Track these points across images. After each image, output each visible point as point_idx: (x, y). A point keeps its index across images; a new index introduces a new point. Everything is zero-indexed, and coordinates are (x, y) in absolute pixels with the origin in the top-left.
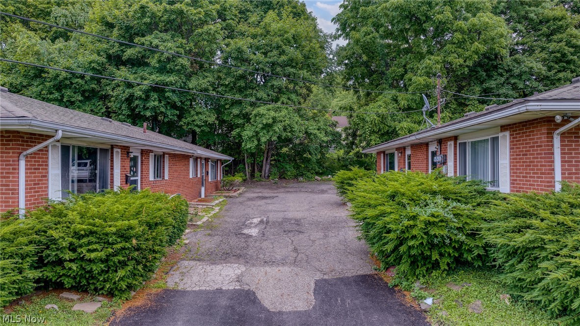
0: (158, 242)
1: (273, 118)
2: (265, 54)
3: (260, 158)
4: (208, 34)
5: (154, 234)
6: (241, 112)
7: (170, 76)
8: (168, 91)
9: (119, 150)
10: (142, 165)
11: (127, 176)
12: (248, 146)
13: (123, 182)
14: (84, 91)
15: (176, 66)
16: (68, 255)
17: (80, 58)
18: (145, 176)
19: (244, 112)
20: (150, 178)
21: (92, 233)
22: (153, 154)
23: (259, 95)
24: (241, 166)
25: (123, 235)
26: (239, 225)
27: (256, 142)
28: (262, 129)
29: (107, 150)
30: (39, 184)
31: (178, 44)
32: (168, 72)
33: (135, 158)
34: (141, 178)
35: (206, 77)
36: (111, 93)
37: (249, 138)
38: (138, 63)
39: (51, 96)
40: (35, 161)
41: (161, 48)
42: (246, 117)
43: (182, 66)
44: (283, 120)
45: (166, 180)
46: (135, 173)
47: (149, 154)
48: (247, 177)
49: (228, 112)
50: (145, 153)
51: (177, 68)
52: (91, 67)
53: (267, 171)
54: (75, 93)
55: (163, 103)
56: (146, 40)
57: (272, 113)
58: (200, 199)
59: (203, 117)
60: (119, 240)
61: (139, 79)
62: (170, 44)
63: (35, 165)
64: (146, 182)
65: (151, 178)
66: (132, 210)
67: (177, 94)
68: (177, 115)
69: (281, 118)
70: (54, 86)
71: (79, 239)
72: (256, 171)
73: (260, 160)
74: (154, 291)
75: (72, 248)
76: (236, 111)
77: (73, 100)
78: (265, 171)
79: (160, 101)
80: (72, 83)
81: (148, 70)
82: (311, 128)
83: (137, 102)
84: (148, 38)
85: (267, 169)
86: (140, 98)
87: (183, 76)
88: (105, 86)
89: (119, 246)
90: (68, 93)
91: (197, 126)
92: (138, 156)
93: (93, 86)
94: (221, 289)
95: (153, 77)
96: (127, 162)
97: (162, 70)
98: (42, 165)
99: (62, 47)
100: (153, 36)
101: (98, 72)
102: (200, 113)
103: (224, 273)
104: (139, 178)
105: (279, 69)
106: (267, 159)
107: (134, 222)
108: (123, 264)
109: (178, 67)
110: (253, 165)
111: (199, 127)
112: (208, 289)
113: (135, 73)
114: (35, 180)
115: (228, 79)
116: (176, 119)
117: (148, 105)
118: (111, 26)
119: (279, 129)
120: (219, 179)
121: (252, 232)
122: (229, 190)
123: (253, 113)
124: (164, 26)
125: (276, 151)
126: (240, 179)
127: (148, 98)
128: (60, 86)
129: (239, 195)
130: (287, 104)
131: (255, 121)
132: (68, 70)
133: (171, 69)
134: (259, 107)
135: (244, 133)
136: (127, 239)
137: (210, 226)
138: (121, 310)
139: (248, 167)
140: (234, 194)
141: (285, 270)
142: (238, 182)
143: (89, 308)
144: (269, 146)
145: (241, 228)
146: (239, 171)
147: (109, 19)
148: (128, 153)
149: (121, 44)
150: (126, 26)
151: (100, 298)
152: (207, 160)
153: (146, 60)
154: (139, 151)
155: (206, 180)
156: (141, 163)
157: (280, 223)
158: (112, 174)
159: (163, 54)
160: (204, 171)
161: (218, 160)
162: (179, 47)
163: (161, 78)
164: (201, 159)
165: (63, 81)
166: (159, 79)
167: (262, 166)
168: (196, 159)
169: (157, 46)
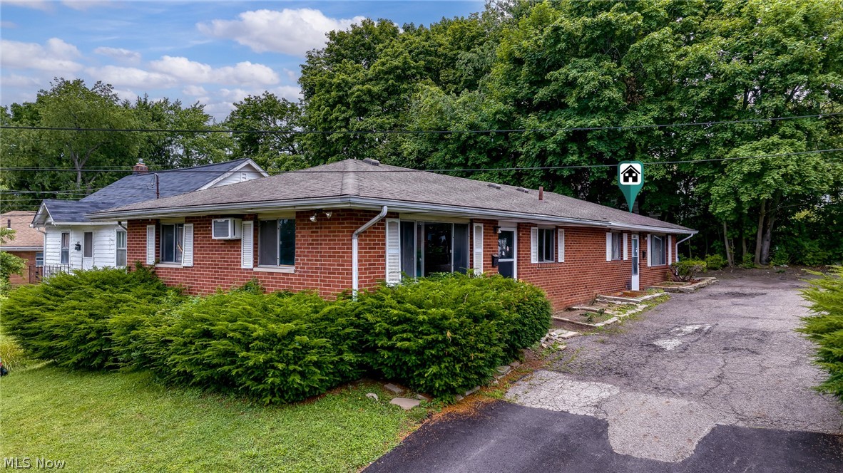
0: (483, 337)
1: (762, 163)
2: (748, 59)
3: (750, 230)
4: (650, 47)
5: (477, 328)
6: (708, 157)
7: (594, 117)
8: (591, 138)
9: (481, 225)
10: (518, 243)
11: (493, 258)
12: (719, 210)
13: (487, 264)
14: (491, 149)
15: (601, 101)
17: (485, 111)
18: (524, 257)
19: (712, 156)
20: (532, 259)
22: (537, 228)
23: (738, 127)
24: (716, 244)
25: (438, 325)
26: (658, 332)
27: (733, 204)
28: (744, 181)
29: (464, 226)
30: (374, 264)
31: (604, 70)
32: (592, 112)
33: (508, 234)
34: (518, 260)
35: (650, 111)
36: (521, 150)
37: (721, 198)
38: (553, 105)
39: (455, 161)
40: (370, 240)
41: (580, 80)
42: (719, 166)
43: (611, 100)
44: (783, 163)
45: (561, 263)
46: (509, 255)
47: (530, 229)
48: (729, 259)
50: (524, 227)
51: (602, 104)
52: (497, 120)
53: (765, 252)
54: (480, 153)
55: (585, 156)
56: (560, 74)
57: (761, 154)
58: (629, 292)
60: (432, 331)
61: (553, 127)
62: (592, 73)
63: (370, 244)
64: (526, 265)
65: (534, 259)
67: (606, 141)
68: (606, 171)
69: (778, 162)
70: (458, 148)
72: (745, 251)
73: (750, 234)
74: (485, 400)
75: (386, 335)
76: (698, 157)
77: (478, 162)
78: (761, 251)
79: (581, 154)
80: (476, 143)
81: (564, 113)
83: (550, 159)
84: (563, 70)
85: (766, 248)
86: (554, 153)
87: (612, 115)
88: (514, 140)
89: (433, 337)
90: (472, 154)
92: (513, 232)
93: (500, 142)
94: (568, 412)
95: (571, 122)
96: (493, 239)
97: (583, 111)
98: (379, 244)
99: (467, 100)
100: (570, 66)
101: (506, 124)
103: (584, 394)
104: (515, 260)
105: (774, 79)
106: (764, 232)
107: (449, 311)
109: (604, 103)
110: (737, 242)
112: (551, 409)
113: (547, 120)
114: (370, 261)
115: (685, 109)
116: (605, 176)
117: (565, 160)
118: (518, 62)
119: (775, 180)
120: (670, 263)
121: (669, 344)
122: (684, 280)
123: (728, 156)
124: (586, 49)
125: (784, 217)
126: (703, 264)
127: (565, 152)
128: (464, 148)
129: (696, 289)
130: (792, 136)
131: (731, 170)
132: (472, 126)
133: (594, 107)
134: (738, 147)
135: (714, 189)
136: (442, 330)
137: (612, 330)
138: (439, 413)
139: (730, 245)
140: (689, 287)
141: (678, 403)
142: (698, 268)
143: (407, 404)
144: (766, 209)
145: (658, 337)
146: (712, 252)
147: (517, 54)
148: (496, 228)
149: (532, 83)
150: (538, 60)
151: (420, 396)
152: (643, 235)
153: (563, 100)
154: (516, 225)
155: (643, 264)
156: (518, 240)
157: (728, 336)
158: (472, 255)
159: (582, 88)
160: (638, 251)
161: (668, 234)
162: (606, 74)
163: (582, 122)
164: (630, 233)
165: (466, 141)
166: (578, 123)
167: (755, 243)
168: (619, 234)
169: (575, 79)
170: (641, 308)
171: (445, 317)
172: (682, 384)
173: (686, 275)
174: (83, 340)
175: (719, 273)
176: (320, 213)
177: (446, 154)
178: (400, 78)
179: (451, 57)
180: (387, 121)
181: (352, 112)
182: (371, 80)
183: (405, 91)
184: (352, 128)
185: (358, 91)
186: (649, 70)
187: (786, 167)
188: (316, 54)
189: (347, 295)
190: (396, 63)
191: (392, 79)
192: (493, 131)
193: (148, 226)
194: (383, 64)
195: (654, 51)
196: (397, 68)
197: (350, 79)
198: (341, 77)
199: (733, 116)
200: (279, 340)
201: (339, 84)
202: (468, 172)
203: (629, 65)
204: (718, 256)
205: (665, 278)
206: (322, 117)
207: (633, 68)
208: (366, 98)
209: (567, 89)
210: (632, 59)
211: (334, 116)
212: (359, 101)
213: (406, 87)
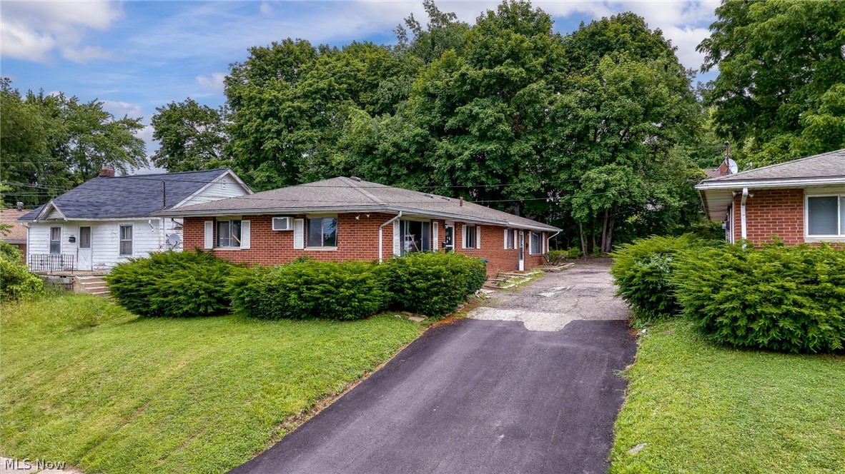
0: (458, 282)
1: (605, 182)
3: (598, 230)
4: (531, 95)
6: (570, 176)
7: (491, 144)
8: (488, 159)
9: (437, 223)
10: (455, 235)
11: (443, 243)
12: (578, 215)
13: (440, 247)
14: (410, 164)
15: (496, 133)
16: (406, 285)
17: (406, 133)
18: (459, 244)
19: (573, 176)
20: (462, 245)
21: (419, 273)
22: (466, 226)
23: (590, 156)
24: (575, 239)
25: (437, 275)
26: (540, 290)
27: (587, 211)
28: (594, 195)
29: (428, 223)
30: (388, 245)
31: (498, 109)
32: (489, 140)
33: (450, 229)
34: (455, 246)
35: (530, 140)
36: (434, 165)
37: (579, 207)
38: (459, 132)
39: (381, 172)
41: (481, 116)
42: (577, 183)
43: (503, 132)
44: (618, 183)
45: (478, 249)
46: (450, 243)
47: (462, 226)
48: (584, 252)
49: (555, 177)
50: (458, 225)
51: (497, 135)
52: (415, 141)
53: (608, 245)
54: (401, 167)
55: (484, 172)
56: (466, 109)
57: (604, 176)
58: (519, 271)
59: (526, 184)
60: (434, 278)
61: (460, 149)
62: (489, 111)
63: (387, 233)
64: (460, 249)
65: (464, 246)
66: (442, 261)
67: (499, 161)
69: (615, 182)
70: (383, 162)
71: (412, 277)
72: (594, 245)
73: (598, 232)
74: (457, 318)
75: (409, 281)
76: (563, 176)
77: (399, 174)
78: (606, 245)
79: (481, 171)
80: (398, 158)
81: (469, 139)
82: (657, 191)
83: (458, 173)
84: (468, 106)
85: (609, 242)
86: (461, 169)
87: (504, 143)
88: (428, 158)
89: (434, 282)
90: (395, 167)
91: (520, 194)
92: (452, 228)
93: (417, 159)
95: (473, 146)
96: (443, 232)
97: (483, 137)
98: (390, 233)
99: (389, 123)
100: (473, 103)
101: (423, 147)
102: (524, 180)
103: (508, 313)
104: (453, 246)
105: (613, 124)
106: (607, 231)
107: (443, 268)
108: (437, 294)
110: (589, 238)
111: (523, 195)
112: (493, 319)
113: (455, 143)
114: (386, 243)
115: (554, 141)
116: (498, 188)
117: (469, 175)
118: (433, 96)
119: (613, 194)
120: (543, 253)
121: (548, 295)
122: (553, 265)
123: (583, 177)
124: (485, 91)
125: (620, 221)
126: (566, 253)
127: (469, 168)
128: (388, 162)
129: (562, 270)
130: (625, 163)
131: (585, 187)
132: (395, 145)
133: (491, 136)
134: (589, 170)
135: (574, 201)
136: (439, 278)
137: (514, 290)
138: (436, 324)
139: (584, 241)
140: (556, 268)
141: (555, 315)
142: (563, 255)
143: (418, 320)
144: (609, 214)
145: (541, 292)
146: (572, 245)
147: (431, 90)
148: (444, 225)
149: (443, 114)
150: (447, 95)
151: (424, 316)
152: (526, 231)
153: (467, 129)
154: (454, 223)
155: (526, 253)
156: (455, 233)
157: (580, 291)
158: (432, 242)
159: (483, 121)
160: (523, 243)
161: (542, 232)
162: (499, 112)
163: (482, 147)
164: (518, 230)
165: (391, 156)
166: (480, 148)
167: (601, 238)
168: (511, 231)
169: (478, 114)
170: (528, 279)
171: (440, 271)
172: (556, 309)
173: (555, 260)
174: (197, 295)
175: (577, 261)
176: (362, 215)
177: (373, 166)
178: (325, 98)
179: (369, 83)
180: (315, 134)
181: (284, 125)
182: (299, 97)
183: (330, 109)
184: (284, 139)
185: (289, 107)
186: (529, 111)
187: (620, 185)
188: (238, 67)
189: (375, 263)
190: (322, 85)
191: (319, 98)
192: (412, 150)
193: (206, 222)
194: (311, 85)
195: (533, 97)
196: (323, 89)
197: (279, 95)
198: (273, 94)
199: (587, 147)
200: (358, 282)
201: (271, 100)
202: (391, 181)
203: (516, 106)
204: (576, 249)
205: (541, 263)
206: (254, 127)
207: (518, 108)
208: (297, 114)
209: (469, 120)
210: (518, 102)
211: (266, 128)
212: (290, 116)
213: (331, 106)
